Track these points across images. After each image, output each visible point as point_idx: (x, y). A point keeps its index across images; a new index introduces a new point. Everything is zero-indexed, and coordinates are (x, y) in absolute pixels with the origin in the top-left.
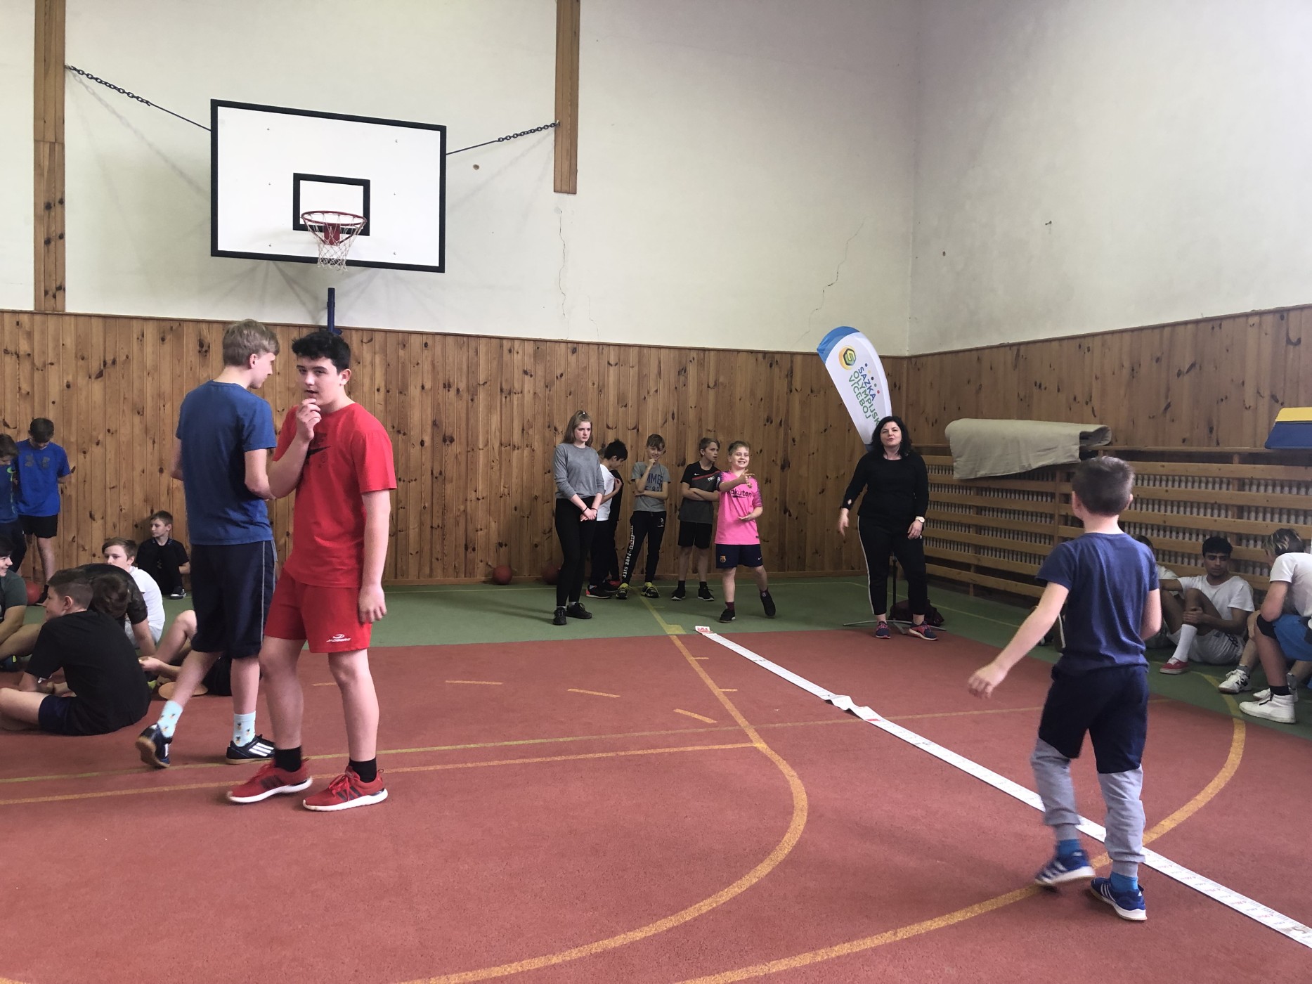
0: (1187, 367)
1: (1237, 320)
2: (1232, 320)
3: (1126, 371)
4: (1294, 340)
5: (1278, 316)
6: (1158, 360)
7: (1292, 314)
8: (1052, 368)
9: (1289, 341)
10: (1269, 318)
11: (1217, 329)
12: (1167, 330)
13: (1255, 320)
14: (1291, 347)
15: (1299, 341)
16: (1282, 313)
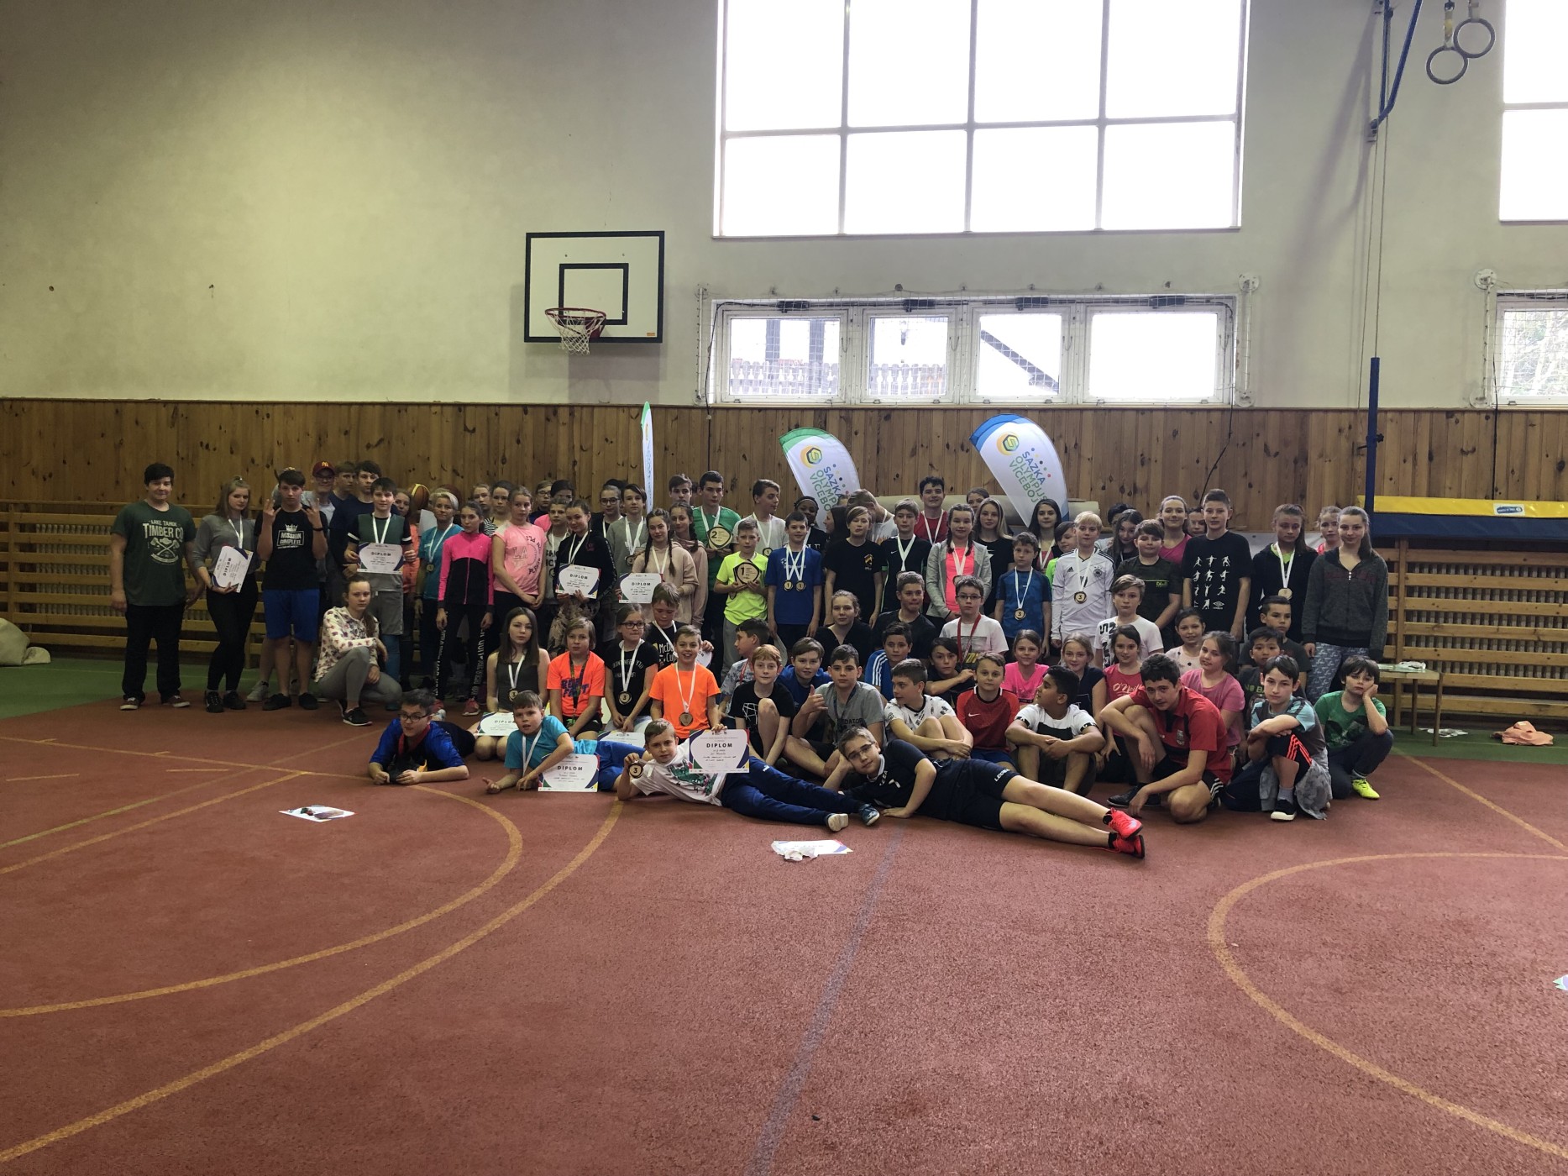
0: (375, 441)
1: (422, 407)
2: (416, 407)
3: (312, 440)
4: (471, 428)
5: (457, 408)
6: (346, 433)
7: (468, 408)
8: (223, 430)
9: (466, 429)
10: (448, 410)
11: (403, 412)
12: (353, 408)
13: (437, 409)
14: (468, 434)
15: (474, 430)
16: (460, 407)
